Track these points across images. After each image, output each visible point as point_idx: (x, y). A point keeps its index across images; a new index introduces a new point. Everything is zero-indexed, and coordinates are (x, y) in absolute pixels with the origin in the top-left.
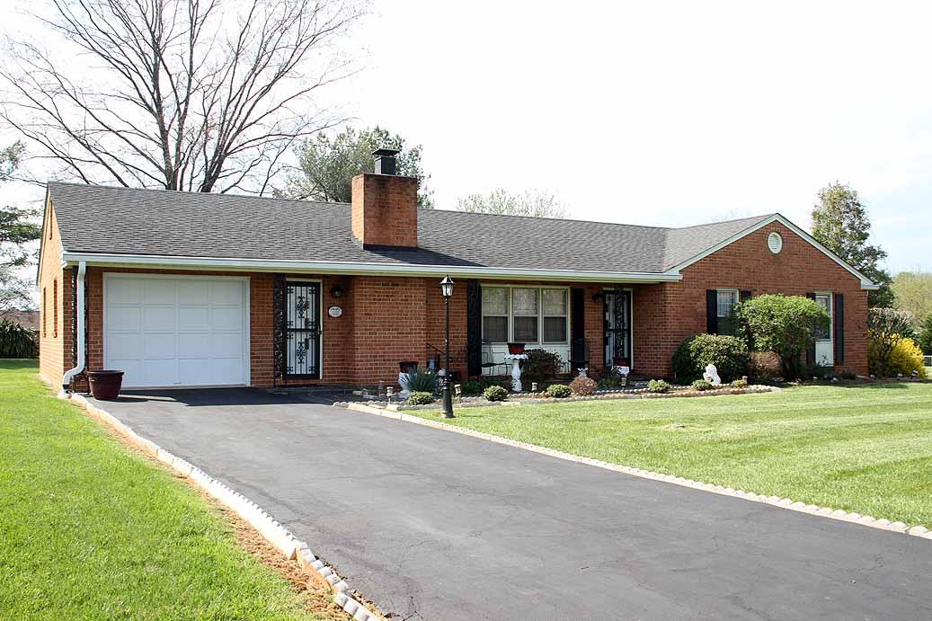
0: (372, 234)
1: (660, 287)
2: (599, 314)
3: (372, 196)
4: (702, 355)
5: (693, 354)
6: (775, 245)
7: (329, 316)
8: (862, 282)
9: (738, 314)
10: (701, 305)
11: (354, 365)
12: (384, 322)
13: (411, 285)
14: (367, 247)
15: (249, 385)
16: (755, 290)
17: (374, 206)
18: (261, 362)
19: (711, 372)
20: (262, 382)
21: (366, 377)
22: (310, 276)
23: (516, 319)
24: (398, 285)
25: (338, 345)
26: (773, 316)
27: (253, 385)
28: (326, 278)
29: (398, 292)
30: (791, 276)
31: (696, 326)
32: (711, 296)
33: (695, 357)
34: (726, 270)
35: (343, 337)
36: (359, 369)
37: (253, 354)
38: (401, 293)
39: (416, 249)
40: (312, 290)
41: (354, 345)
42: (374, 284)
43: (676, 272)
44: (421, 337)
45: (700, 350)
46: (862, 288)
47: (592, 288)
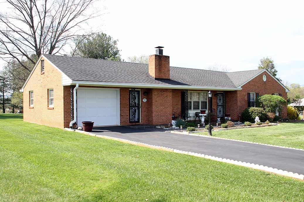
0: (157, 74)
1: (235, 92)
2: (215, 100)
3: (157, 62)
4: (253, 113)
5: (250, 114)
6: (265, 79)
7: (143, 102)
8: (286, 90)
9: (259, 101)
10: (246, 98)
11: (152, 118)
12: (161, 104)
13: (168, 91)
14: (156, 79)
15: (119, 125)
16: (260, 93)
17: (158, 65)
18: (123, 117)
19: (257, 119)
20: (124, 124)
21: (156, 122)
22: (137, 88)
23: (194, 102)
24: (164, 91)
25: (145, 111)
26: (271, 101)
27: (121, 125)
28: (142, 89)
29: (164, 94)
30: (269, 88)
31: (245, 104)
32: (249, 94)
33: (251, 114)
34: (252, 87)
35: (147, 109)
36: (154, 119)
37: (121, 114)
38: (165, 94)
39: (169, 80)
40: (138, 93)
41: (152, 111)
42: (158, 91)
43: (240, 87)
44: (170, 108)
45: (252, 112)
46: (286, 92)
47: (214, 92)
